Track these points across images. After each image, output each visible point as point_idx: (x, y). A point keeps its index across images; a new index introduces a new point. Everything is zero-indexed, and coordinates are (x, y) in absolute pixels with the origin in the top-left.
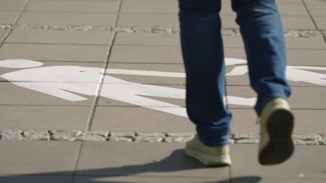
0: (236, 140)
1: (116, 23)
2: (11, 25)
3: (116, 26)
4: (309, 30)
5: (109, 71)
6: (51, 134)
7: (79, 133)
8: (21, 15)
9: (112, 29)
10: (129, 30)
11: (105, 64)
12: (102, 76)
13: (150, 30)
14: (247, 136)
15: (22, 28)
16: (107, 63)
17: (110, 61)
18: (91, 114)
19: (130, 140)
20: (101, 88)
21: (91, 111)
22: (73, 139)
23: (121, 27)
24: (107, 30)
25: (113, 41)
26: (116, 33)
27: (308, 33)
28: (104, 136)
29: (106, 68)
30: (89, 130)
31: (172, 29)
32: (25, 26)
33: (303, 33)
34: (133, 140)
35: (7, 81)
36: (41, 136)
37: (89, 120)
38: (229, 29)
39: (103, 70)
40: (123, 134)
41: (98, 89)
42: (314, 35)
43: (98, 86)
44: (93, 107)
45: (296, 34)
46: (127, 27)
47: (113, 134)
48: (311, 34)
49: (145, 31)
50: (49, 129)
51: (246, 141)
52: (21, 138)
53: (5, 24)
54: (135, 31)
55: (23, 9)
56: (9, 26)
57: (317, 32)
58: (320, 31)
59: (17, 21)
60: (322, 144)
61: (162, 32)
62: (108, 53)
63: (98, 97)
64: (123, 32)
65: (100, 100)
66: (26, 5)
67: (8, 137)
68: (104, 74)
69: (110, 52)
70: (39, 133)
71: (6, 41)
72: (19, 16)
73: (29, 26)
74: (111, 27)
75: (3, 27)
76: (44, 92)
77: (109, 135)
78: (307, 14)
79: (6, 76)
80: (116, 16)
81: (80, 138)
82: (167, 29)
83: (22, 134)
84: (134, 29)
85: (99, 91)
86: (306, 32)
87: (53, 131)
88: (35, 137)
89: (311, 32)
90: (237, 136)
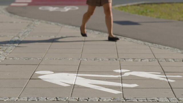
0: (126, 100)
1: (81, 57)
2: (42, 58)
3: (81, 58)
4: (152, 59)
5: (78, 75)
6: (57, 98)
7: (67, 98)
8: (45, 55)
9: (79, 59)
10: (86, 60)
11: (77, 73)
12: (76, 77)
13: (93, 59)
14: (130, 99)
15: (46, 59)
16: (78, 72)
17: (79, 71)
18: (72, 91)
19: (87, 100)
20: (75, 81)
21: (72, 90)
22: (65, 100)
23: (83, 58)
24: (78, 59)
25: (80, 64)
26: (81, 61)
27: (152, 60)
28: (77, 99)
29: (77, 74)
30: (71, 97)
31: (102, 59)
32: (47, 58)
33: (150, 60)
34: (87, 101)
35: (40, 79)
36: (53, 99)
37: (71, 93)
38: (123, 59)
39: (76, 75)
40: (84, 98)
41: (74, 82)
42: (154, 61)
43: (74, 80)
44: (72, 88)
45: (148, 60)
46: (85, 59)
47: (80, 98)
48: (153, 60)
49: (91, 60)
50: (56, 97)
51: (129, 100)
52: (46, 100)
53: (39, 58)
54: (88, 60)
55: (46, 52)
56: (41, 59)
57: (156, 59)
58: (157, 59)
59: (44, 56)
60: (158, 101)
61: (98, 60)
62: (78, 68)
63: (74, 85)
64: (83, 60)
65: (75, 85)
66: (48, 51)
67: (41, 100)
68: (77, 76)
69: (79, 68)
70: (52, 98)
71: (40, 64)
72: (44, 55)
73: (48, 58)
74: (79, 58)
75: (39, 59)
76: (54, 83)
77: (79, 99)
78: (152, 53)
79: (40, 77)
80: (81, 54)
81: (68, 100)
82: (100, 59)
83: (46, 99)
84: (88, 59)
85: (75, 82)
86: (151, 59)
87: (58, 98)
88: (51, 100)
89: (153, 59)
90: (126, 99)
